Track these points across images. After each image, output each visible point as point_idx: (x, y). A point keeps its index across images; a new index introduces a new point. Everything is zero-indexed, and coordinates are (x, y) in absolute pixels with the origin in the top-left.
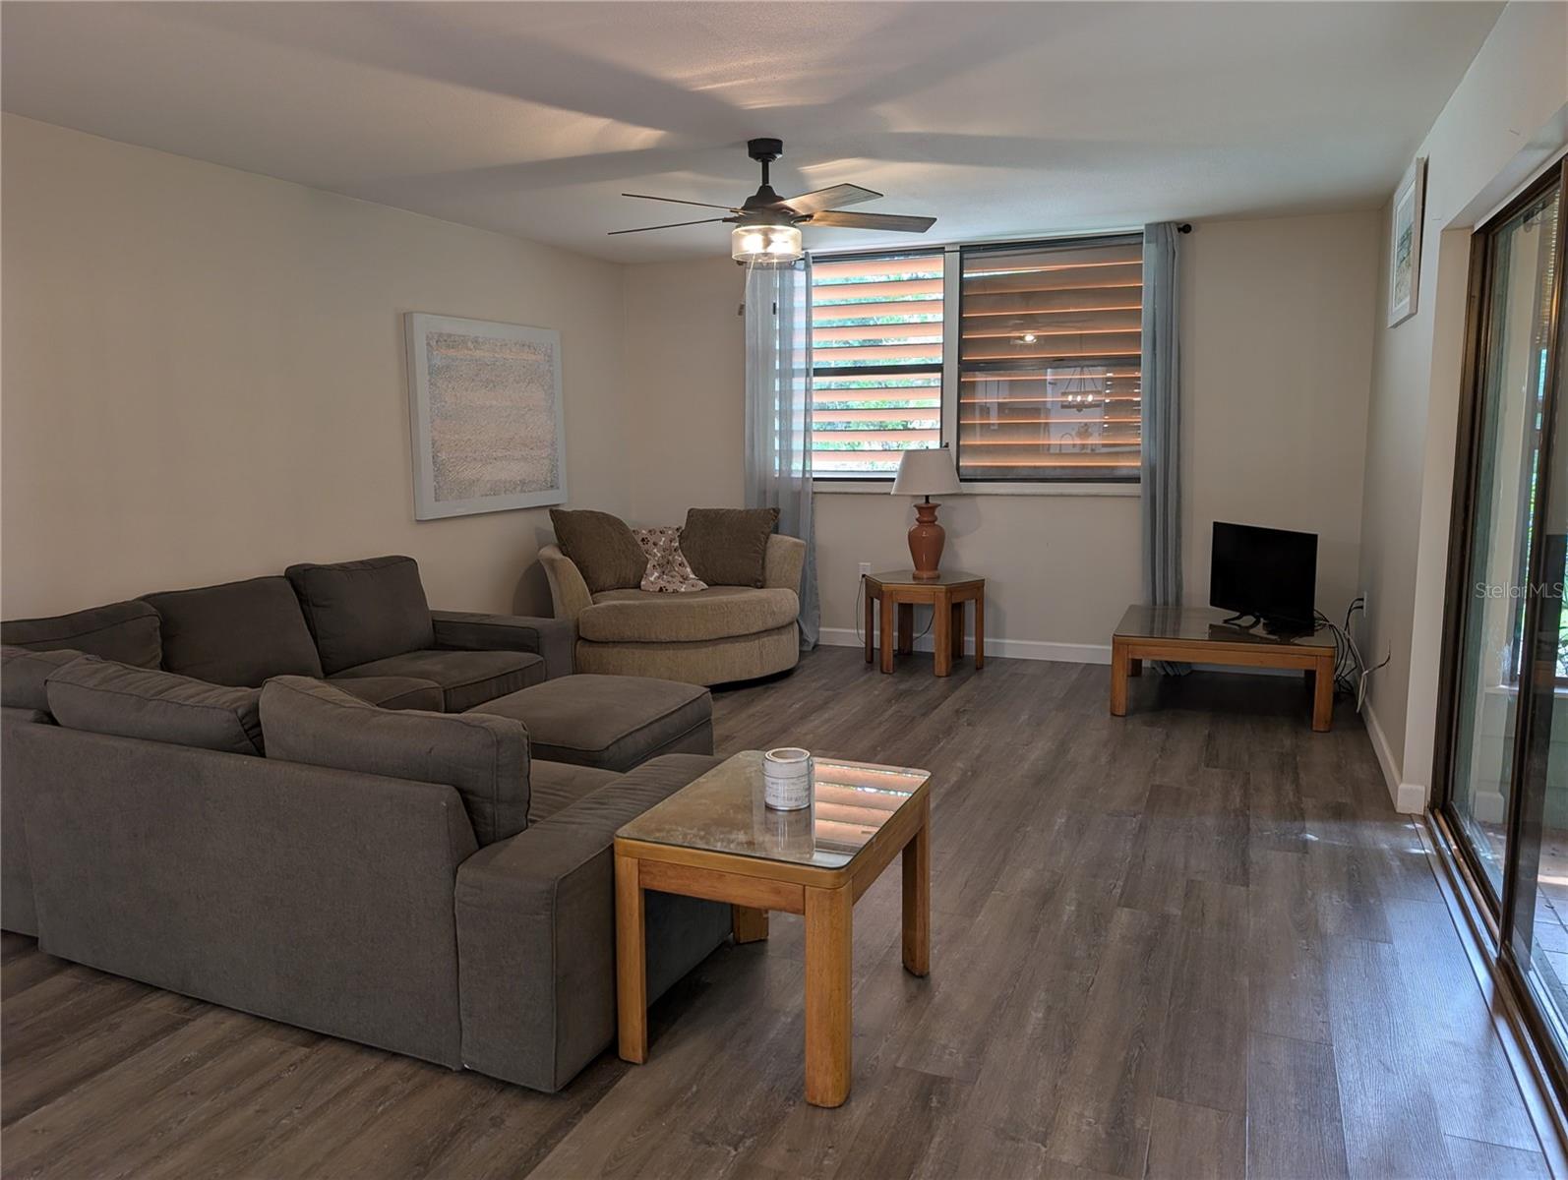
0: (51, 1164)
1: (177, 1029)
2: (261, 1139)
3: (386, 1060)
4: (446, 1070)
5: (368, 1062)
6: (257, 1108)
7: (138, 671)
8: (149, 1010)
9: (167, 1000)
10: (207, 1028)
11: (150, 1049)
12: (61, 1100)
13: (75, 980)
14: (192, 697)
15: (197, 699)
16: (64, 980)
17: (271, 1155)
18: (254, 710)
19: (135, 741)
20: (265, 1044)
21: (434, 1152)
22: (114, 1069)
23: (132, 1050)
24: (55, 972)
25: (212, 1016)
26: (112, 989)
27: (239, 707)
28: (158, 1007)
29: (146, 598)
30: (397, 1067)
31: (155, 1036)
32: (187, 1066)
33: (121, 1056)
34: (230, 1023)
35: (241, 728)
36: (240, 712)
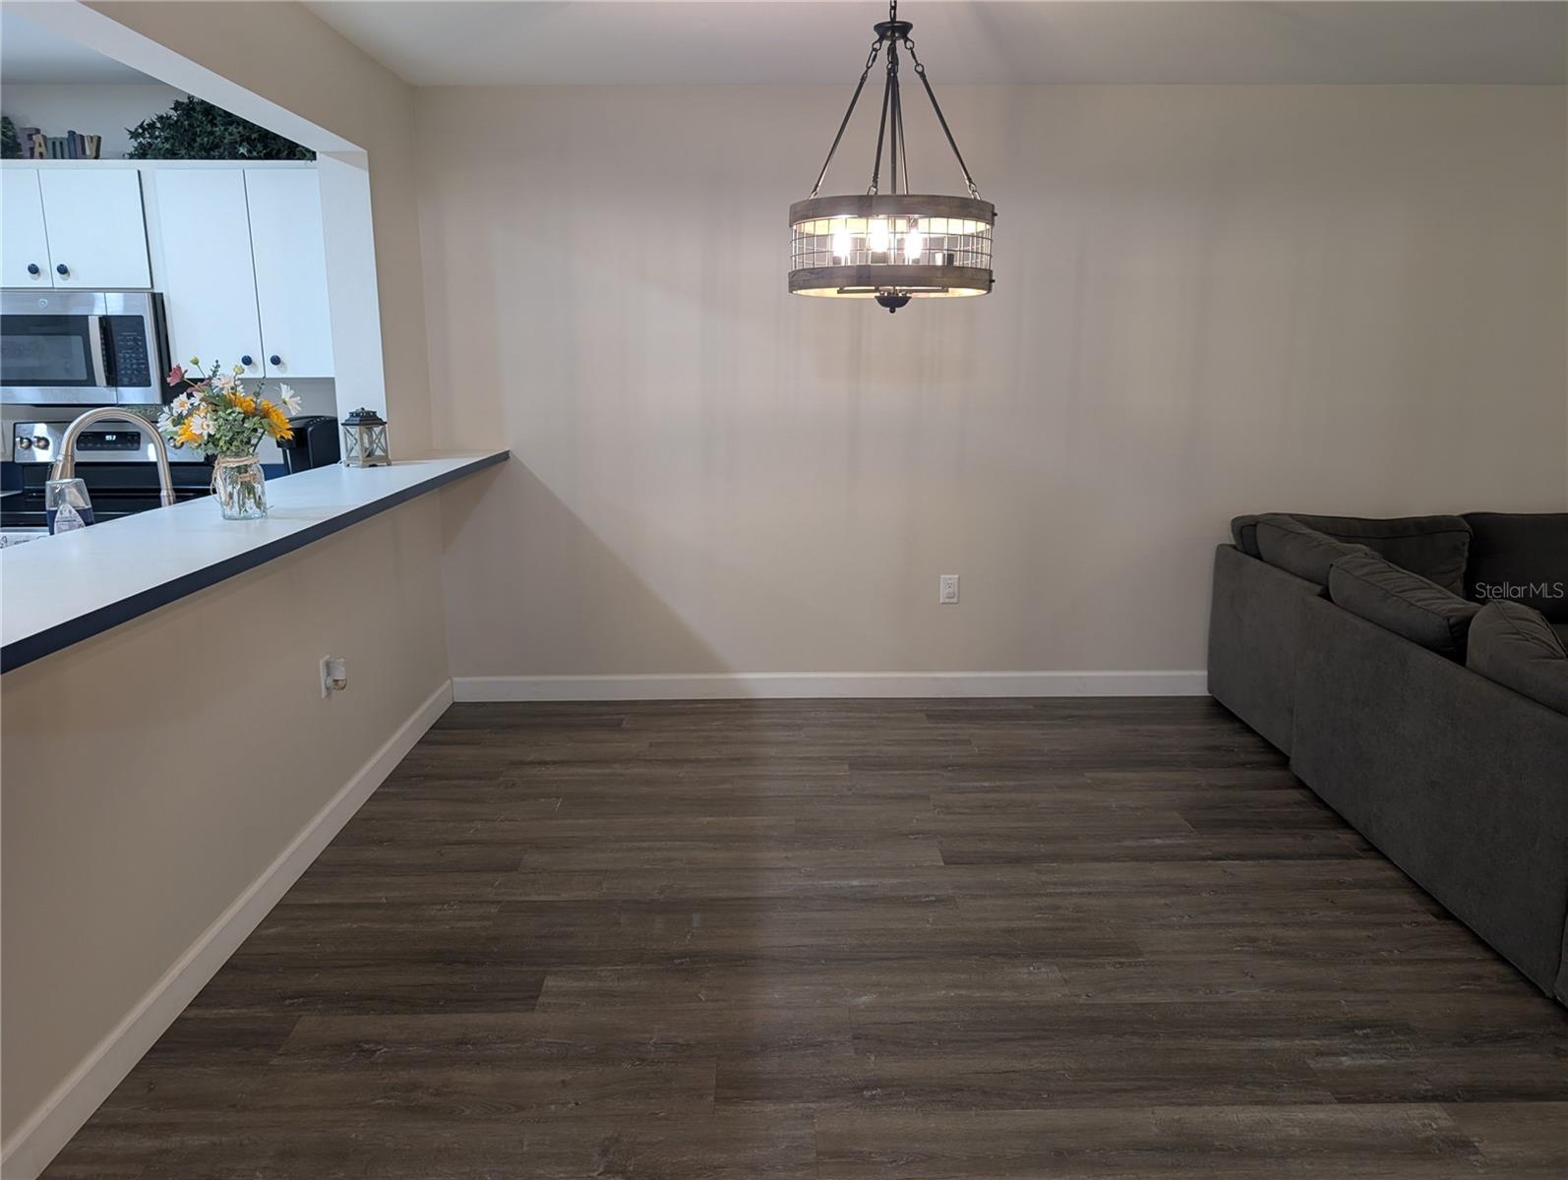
0: (1223, 893)
1: (1349, 859)
2: (1360, 954)
3: (1495, 960)
4: (1541, 994)
5: (1478, 953)
6: (1371, 934)
7: (1398, 571)
8: (1338, 838)
9: (1356, 837)
10: (1369, 868)
11: (1323, 861)
12: (1250, 862)
13: (1301, 797)
14: (1424, 600)
15: (1425, 603)
16: (1296, 795)
17: (1359, 966)
18: (1466, 622)
19: (1372, 624)
20: (1405, 899)
21: (1486, 1038)
22: (1291, 862)
23: (1311, 857)
24: (1292, 787)
25: (1381, 863)
26: (1323, 814)
27: (1452, 616)
28: (1346, 838)
29: (1466, 517)
30: (1501, 969)
31: (1331, 856)
32: (1340, 884)
33: (1302, 857)
34: (1391, 873)
35: (1449, 634)
36: (1452, 621)
